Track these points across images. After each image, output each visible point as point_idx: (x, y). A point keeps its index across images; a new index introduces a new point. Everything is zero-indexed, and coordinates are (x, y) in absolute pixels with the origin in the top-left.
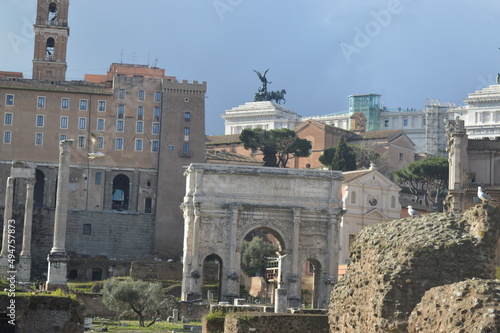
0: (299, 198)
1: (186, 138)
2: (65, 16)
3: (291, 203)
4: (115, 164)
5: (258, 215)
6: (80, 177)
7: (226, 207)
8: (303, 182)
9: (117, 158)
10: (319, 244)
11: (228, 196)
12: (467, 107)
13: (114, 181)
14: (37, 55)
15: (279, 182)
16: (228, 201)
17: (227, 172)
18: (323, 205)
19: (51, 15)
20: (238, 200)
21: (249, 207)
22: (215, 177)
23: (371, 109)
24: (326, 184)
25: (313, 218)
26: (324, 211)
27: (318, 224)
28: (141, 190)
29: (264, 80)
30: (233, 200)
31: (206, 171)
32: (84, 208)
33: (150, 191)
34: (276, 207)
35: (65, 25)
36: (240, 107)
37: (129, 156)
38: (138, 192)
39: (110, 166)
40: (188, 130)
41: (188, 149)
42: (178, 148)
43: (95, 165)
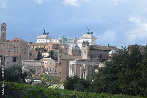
1: (25, 51)
2: (6, 29)
6: (8, 57)
7: (27, 66)
9: (14, 54)
10: (40, 71)
12: (81, 39)
13: (14, 58)
14: (1, 36)
15: (34, 63)
17: (28, 61)
18: (40, 66)
19: (3, 29)
21: (30, 66)
23: (64, 38)
24: (41, 63)
26: (41, 67)
27: (40, 68)
29: (45, 31)
31: (25, 61)
32: (9, 62)
33: (19, 59)
35: (6, 31)
36: (40, 36)
37: (16, 54)
38: (17, 59)
39: (13, 55)
40: (25, 50)
41: (26, 53)
42: (24, 52)
43: (11, 55)
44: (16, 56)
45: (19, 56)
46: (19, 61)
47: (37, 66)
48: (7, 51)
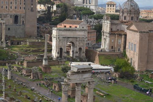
0: (78, 35)
3: (77, 36)
4: (15, 13)
5: (70, 39)
6: (7, 16)
7: (64, 38)
8: (79, 32)
9: (15, 11)
10: (82, 44)
11: (64, 35)
13: (15, 17)
16: (64, 36)
18: (83, 36)
20: (66, 36)
21: (69, 38)
22: (61, 31)
24: (83, 32)
25: (81, 39)
26: (83, 38)
28: (21, 19)
30: (65, 36)
32: (8, 24)
33: (23, 19)
34: (74, 37)
37: (18, 11)
38: (20, 20)
39: (14, 13)
40: (32, 5)
41: (33, 9)
42: (30, 9)
43: (10, 13)
44: (18, 14)
45: (23, 15)
46: (23, 22)
47: (79, 38)
48: (4, 7)
